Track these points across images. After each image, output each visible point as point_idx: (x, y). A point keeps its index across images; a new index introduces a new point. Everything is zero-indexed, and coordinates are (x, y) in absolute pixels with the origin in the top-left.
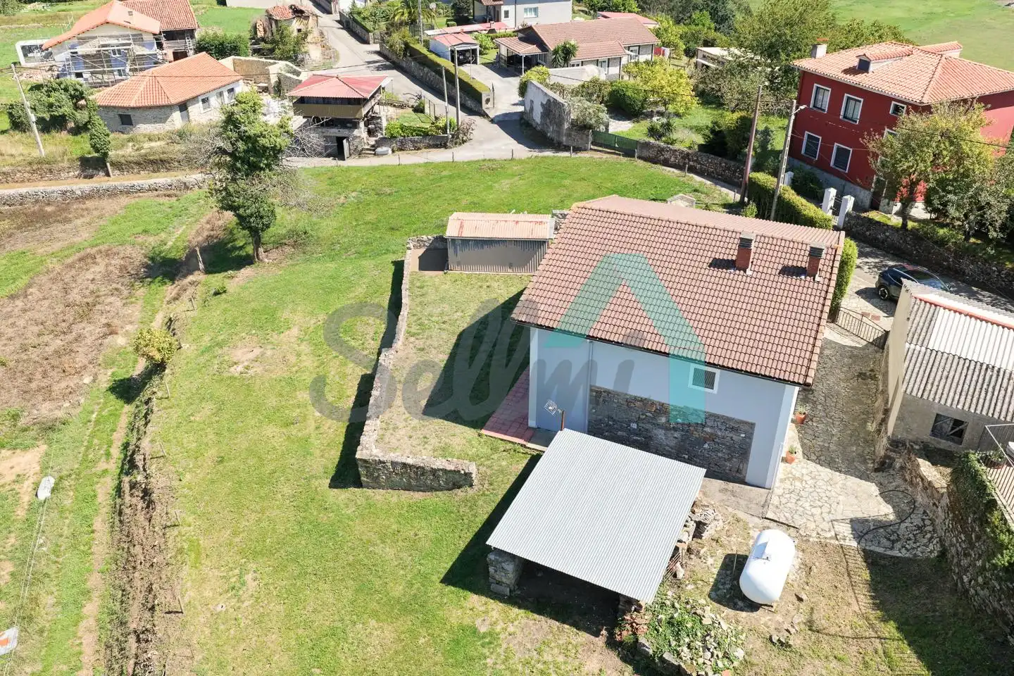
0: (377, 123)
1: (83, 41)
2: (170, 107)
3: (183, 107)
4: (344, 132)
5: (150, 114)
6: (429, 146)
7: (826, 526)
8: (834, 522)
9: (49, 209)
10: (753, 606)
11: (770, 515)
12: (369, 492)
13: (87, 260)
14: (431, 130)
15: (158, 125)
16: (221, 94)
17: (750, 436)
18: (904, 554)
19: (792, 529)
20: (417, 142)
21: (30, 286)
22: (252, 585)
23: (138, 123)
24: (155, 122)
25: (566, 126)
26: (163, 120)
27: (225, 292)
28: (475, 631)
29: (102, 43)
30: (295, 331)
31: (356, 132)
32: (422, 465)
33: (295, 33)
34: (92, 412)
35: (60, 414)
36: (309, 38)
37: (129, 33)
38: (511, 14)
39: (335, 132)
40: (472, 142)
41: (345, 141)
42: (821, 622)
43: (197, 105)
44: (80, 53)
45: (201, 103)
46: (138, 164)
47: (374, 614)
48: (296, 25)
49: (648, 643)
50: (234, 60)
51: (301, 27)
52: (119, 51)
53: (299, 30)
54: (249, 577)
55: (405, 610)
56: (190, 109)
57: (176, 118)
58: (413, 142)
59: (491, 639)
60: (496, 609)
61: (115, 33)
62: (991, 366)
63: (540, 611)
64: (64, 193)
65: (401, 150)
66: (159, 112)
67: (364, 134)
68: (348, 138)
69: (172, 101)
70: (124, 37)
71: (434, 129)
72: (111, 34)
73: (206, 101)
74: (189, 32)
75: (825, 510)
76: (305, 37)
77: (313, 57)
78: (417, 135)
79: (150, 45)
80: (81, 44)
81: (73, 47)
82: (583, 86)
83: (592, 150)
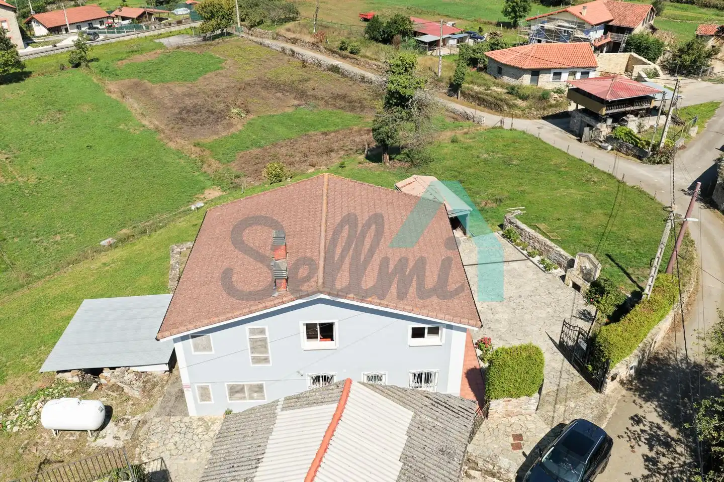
0: (624, 125)
1: (550, 20)
2: (526, 71)
3: (535, 73)
4: (592, 122)
5: (512, 71)
14: (642, 144)
15: (512, 80)
16: (574, 74)
20: (629, 149)
21: (336, 132)
23: (504, 75)
24: (513, 77)
25: (719, 181)
26: (517, 78)
27: (343, 167)
31: (599, 125)
33: (708, 48)
35: (245, 184)
37: (576, 20)
39: (587, 119)
41: (587, 129)
43: (548, 75)
44: (545, 28)
45: (552, 75)
48: (712, 42)
51: (717, 45)
52: (568, 31)
53: (713, 47)
56: (541, 76)
57: (526, 79)
62: (261, 460)
65: (617, 150)
66: (517, 72)
67: (605, 129)
68: (591, 127)
69: (525, 67)
70: (572, 22)
71: (644, 143)
72: (565, 19)
73: (558, 75)
74: (630, 30)
75: (174, 452)
76: (716, 54)
77: (715, 71)
78: (632, 143)
79: (587, 32)
80: (548, 22)
81: (543, 23)
83: (722, 211)
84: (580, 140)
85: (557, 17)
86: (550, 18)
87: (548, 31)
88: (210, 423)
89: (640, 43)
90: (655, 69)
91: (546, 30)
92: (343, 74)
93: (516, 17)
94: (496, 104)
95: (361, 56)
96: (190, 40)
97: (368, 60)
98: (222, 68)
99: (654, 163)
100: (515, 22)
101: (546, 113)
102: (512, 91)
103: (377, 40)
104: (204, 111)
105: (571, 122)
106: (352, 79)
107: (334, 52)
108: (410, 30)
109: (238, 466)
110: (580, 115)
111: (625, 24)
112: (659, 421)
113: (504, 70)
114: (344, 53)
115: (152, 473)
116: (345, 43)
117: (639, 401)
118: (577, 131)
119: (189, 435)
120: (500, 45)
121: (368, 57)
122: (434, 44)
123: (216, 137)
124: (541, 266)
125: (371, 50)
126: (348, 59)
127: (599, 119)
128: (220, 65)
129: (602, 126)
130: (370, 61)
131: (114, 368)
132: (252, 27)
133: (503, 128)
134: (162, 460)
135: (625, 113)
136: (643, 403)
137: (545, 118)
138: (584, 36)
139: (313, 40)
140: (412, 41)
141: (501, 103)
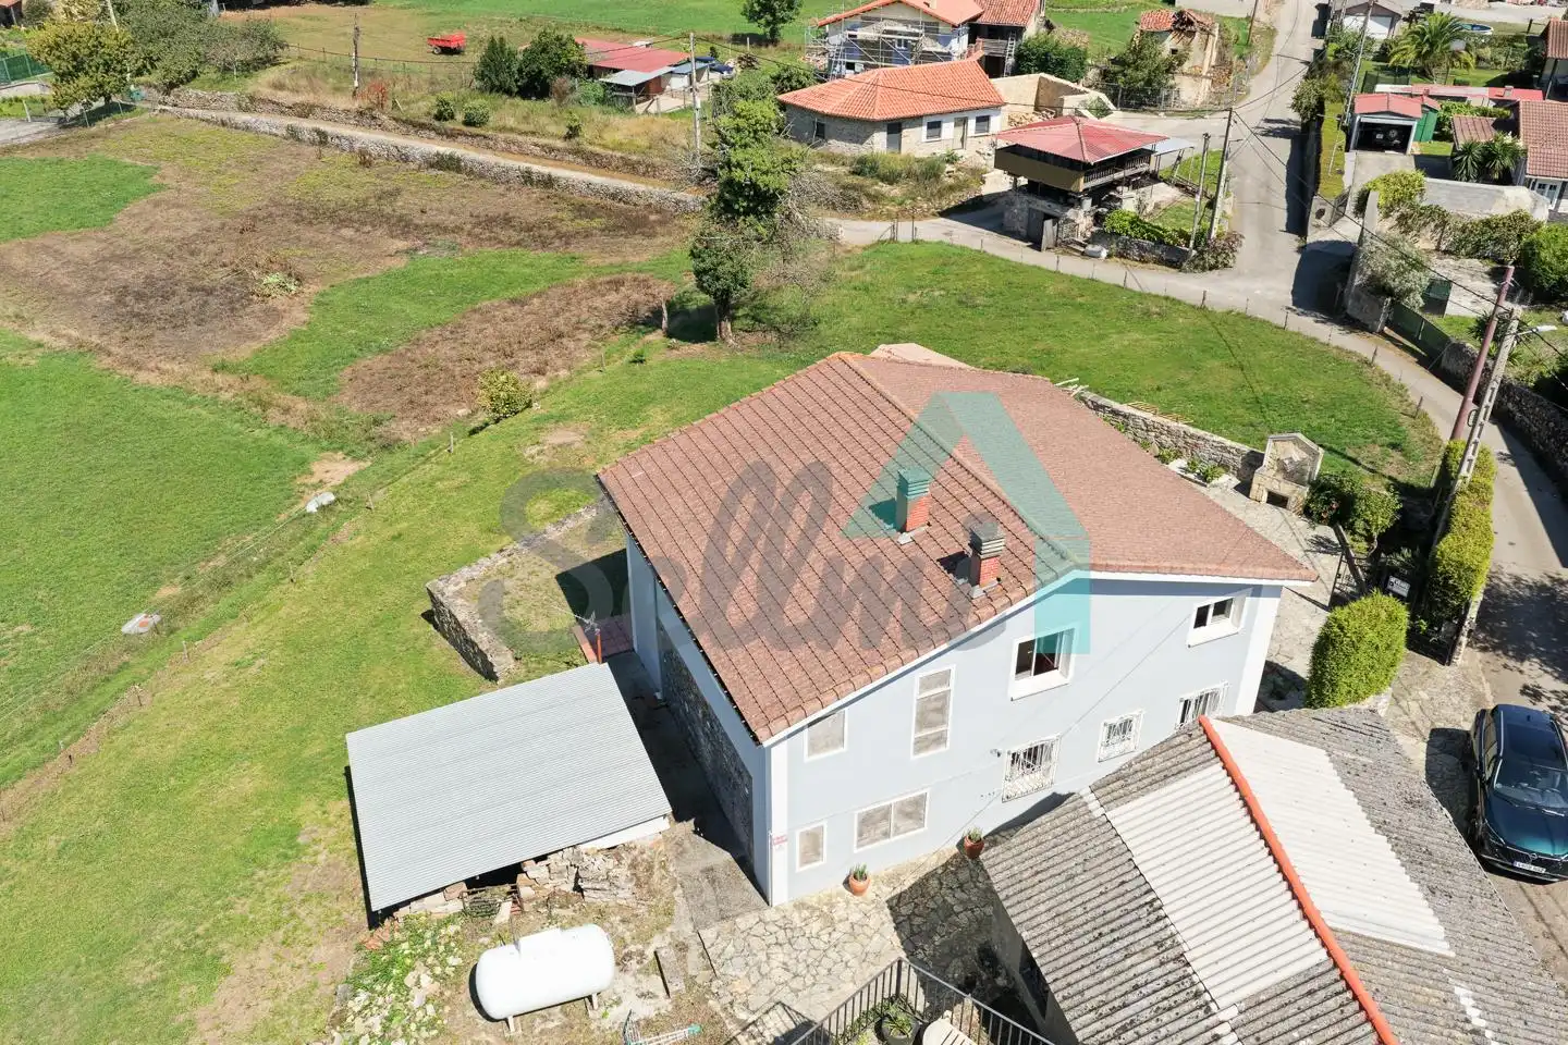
0: (1115, 208)
1: (868, 21)
2: (874, 125)
3: (894, 127)
4: (1056, 209)
5: (847, 128)
6: (1160, 261)
7: (759, 1000)
8: (779, 1008)
9: (653, 217)
11: (708, 935)
13: (617, 284)
14: (1171, 237)
15: (853, 146)
16: (964, 121)
17: (750, 798)
19: (711, 971)
20: (1145, 250)
21: (539, 295)
22: (253, 670)
23: (831, 138)
24: (851, 141)
25: (1358, 281)
26: (860, 140)
27: (641, 361)
28: (295, 836)
29: (888, 28)
31: (1070, 213)
32: (466, 628)
33: (1166, 54)
34: (434, 448)
35: (407, 436)
36: (1186, 67)
37: (921, 19)
39: (1042, 205)
40: (1226, 272)
41: (1048, 223)
43: (918, 129)
44: (859, 38)
45: (925, 128)
47: (271, 761)
48: (1170, 43)
50: (1041, 78)
51: (1180, 47)
52: (906, 41)
53: (1174, 51)
54: (262, 661)
55: (290, 774)
56: (905, 132)
57: (879, 141)
58: (1141, 247)
59: (295, 854)
61: (907, 17)
62: (1157, 904)
64: (677, 202)
65: (1121, 256)
66: (859, 128)
67: (1081, 218)
68: (1055, 219)
69: (877, 117)
70: (915, 23)
71: (1175, 235)
72: (901, 17)
73: (935, 126)
74: (1017, 31)
75: (795, 984)
76: (1180, 64)
77: (1184, 96)
78: (1149, 239)
79: (946, 41)
80: (863, 25)
81: (853, 29)
82: (1487, 223)
83: (1382, 333)
84: (1040, 250)
85: (882, 15)
86: (869, 19)
87: (865, 43)
88: (825, 909)
89: (1046, 54)
90: (1099, 99)
91: (862, 41)
92: (471, 172)
93: (776, 21)
95: (495, 129)
96: (29, 131)
97: (512, 136)
98: (161, 187)
99: (1204, 269)
100: (774, 32)
101: (945, 204)
102: (864, 167)
103: (509, 92)
104: (182, 290)
105: (1006, 215)
106: (496, 180)
107: (422, 126)
108: (580, 66)
109: (1112, 931)
110: (1026, 198)
111: (1006, 20)
113: (830, 127)
114: (449, 125)
115: (783, 1036)
116: (447, 104)
117: (1512, 663)
118: (1023, 232)
119: (802, 942)
120: (795, 78)
121: (512, 130)
122: (646, 90)
123: (256, 345)
124: (1192, 476)
125: (510, 112)
126: (460, 139)
127: (1068, 199)
128: (150, 182)
129: (1077, 215)
130: (520, 138)
131: (544, 857)
132: (172, 86)
133: (897, 242)
134: (784, 1005)
135: (1112, 185)
136: (1518, 665)
137: (945, 214)
138: (939, 48)
139: (356, 105)
140: (594, 87)
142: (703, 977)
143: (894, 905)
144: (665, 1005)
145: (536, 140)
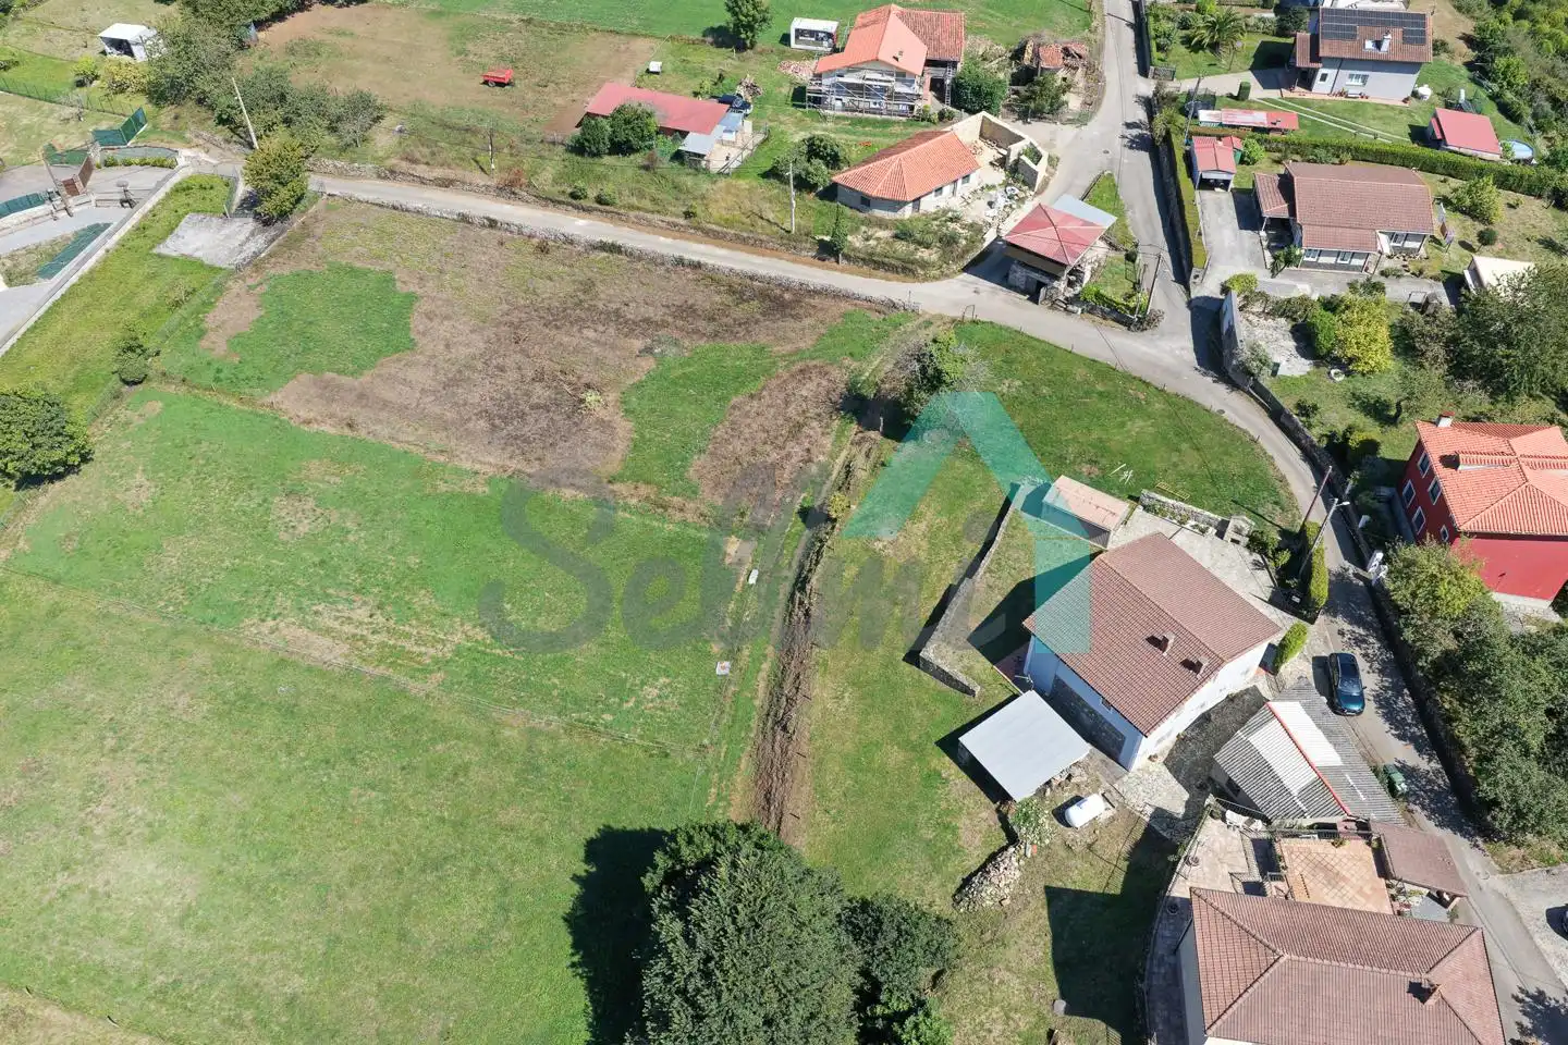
2: (906, 203)
3: (917, 199)
4: (1047, 281)
5: (887, 204)
6: (1115, 320)
7: (1142, 804)
8: (1147, 805)
9: (787, 297)
10: (1068, 826)
11: (1116, 786)
12: (922, 673)
13: (806, 372)
14: (1122, 309)
15: (890, 215)
16: (955, 182)
17: (1123, 742)
18: (1168, 836)
19: (1122, 797)
20: (1105, 313)
21: (764, 388)
22: (847, 700)
23: (875, 209)
26: (896, 210)
28: (940, 775)
29: (868, 76)
30: (923, 526)
31: (1056, 284)
32: (952, 675)
33: (1059, 84)
34: (786, 527)
35: (768, 521)
38: (1330, 79)
39: (1036, 276)
40: (1156, 331)
41: (1042, 288)
42: (1097, 847)
43: (930, 195)
45: (933, 193)
46: (863, 260)
47: (898, 744)
48: (1062, 73)
49: (1011, 819)
50: (983, 118)
51: (1068, 76)
53: (1064, 79)
54: (846, 695)
55: (914, 749)
56: (922, 201)
57: (908, 209)
58: (1102, 310)
59: (946, 781)
60: (954, 768)
63: (973, 780)
64: (801, 282)
65: (1090, 314)
66: (894, 204)
68: (1046, 287)
69: (903, 198)
70: (890, 74)
71: (1125, 308)
73: (939, 191)
74: (952, 65)
75: (1149, 796)
76: (1068, 87)
78: (1107, 306)
79: (910, 83)
82: (1289, 301)
83: (1249, 393)
84: (1036, 302)
88: (1146, 769)
89: (978, 88)
90: (1031, 144)
92: (631, 254)
94: (904, 269)
95: (624, 207)
97: (641, 213)
98: (413, 296)
99: (1142, 330)
101: (965, 261)
102: (905, 235)
104: (526, 408)
105: (1011, 278)
106: (653, 261)
111: (946, 57)
112: (1350, 628)
113: (874, 202)
114: (583, 203)
117: (1333, 619)
119: (1145, 782)
121: (639, 208)
123: (617, 456)
124: (1196, 530)
128: (399, 290)
129: (1060, 285)
130: (649, 216)
133: (964, 322)
137: (968, 269)
138: (906, 89)
139: (490, 181)
141: (910, 266)
142: (1121, 800)
143: (1165, 763)
144: (1115, 811)
145: (663, 218)
